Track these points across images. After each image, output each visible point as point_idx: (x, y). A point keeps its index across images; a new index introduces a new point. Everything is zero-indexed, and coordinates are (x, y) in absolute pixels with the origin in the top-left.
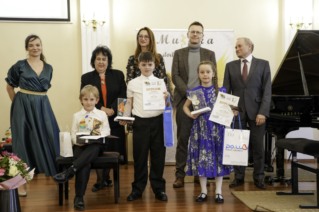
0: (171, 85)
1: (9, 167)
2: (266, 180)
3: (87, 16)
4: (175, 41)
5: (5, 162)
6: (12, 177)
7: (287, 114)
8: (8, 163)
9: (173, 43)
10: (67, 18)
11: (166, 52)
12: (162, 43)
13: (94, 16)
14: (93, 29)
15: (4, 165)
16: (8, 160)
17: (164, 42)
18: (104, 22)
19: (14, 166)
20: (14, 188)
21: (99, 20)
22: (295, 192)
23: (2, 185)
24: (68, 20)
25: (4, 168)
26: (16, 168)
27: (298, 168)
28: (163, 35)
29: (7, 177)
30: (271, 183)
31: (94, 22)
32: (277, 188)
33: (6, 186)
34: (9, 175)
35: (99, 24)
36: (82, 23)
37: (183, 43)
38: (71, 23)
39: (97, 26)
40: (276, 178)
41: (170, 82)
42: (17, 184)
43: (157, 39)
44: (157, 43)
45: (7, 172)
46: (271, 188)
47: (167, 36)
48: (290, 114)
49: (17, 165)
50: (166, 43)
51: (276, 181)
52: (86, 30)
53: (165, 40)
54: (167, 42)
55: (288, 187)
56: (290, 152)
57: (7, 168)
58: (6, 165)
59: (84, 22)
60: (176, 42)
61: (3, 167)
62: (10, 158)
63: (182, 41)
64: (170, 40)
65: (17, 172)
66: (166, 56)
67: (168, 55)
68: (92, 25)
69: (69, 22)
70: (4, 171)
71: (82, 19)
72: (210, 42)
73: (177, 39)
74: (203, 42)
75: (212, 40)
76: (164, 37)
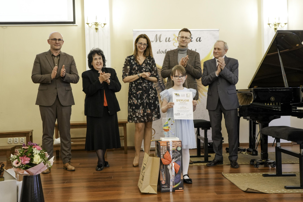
4: (167, 40)
9: (166, 41)
10: (73, 21)
11: (160, 50)
12: (156, 41)
17: (158, 41)
28: (157, 35)
37: (175, 41)
43: (152, 38)
47: (161, 35)
50: (160, 41)
53: (159, 39)
54: (161, 41)
60: (169, 41)
63: (174, 39)
64: (163, 39)
66: (160, 53)
67: (162, 52)
72: (198, 40)
73: (169, 38)
74: (192, 40)
75: (200, 38)
76: (158, 37)
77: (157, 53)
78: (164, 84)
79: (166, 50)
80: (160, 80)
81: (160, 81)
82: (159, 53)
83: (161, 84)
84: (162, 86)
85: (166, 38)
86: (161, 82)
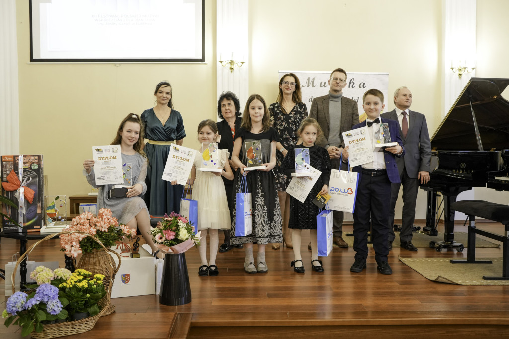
1: (179, 230)
2: (432, 245)
3: (224, 55)
4: (322, 85)
5: (175, 224)
6: (182, 241)
7: (459, 172)
8: (178, 226)
9: (321, 86)
10: (201, 58)
12: (308, 86)
13: (232, 55)
14: (230, 70)
15: (174, 228)
16: (178, 222)
17: (311, 86)
18: (242, 63)
19: (184, 228)
20: (182, 252)
21: (237, 60)
22: (471, 259)
23: (172, 249)
24: (203, 60)
25: (174, 231)
26: (186, 230)
27: (476, 234)
28: (309, 78)
29: (177, 240)
30: (439, 248)
31: (232, 62)
32: (446, 255)
33: (177, 250)
34: (180, 238)
35: (237, 65)
36: (219, 64)
38: (206, 64)
39: (235, 66)
40: (444, 243)
42: (186, 248)
43: (302, 82)
44: (303, 86)
45: (177, 235)
46: (439, 254)
47: (314, 78)
48: (463, 172)
49: (186, 228)
50: (313, 86)
51: (445, 247)
52: (223, 71)
53: (311, 84)
55: (457, 254)
56: (467, 215)
57: (177, 230)
58: (176, 227)
59: (221, 62)
61: (173, 229)
62: (180, 220)
64: (317, 83)
65: (187, 235)
68: (229, 66)
69: (204, 62)
70: (174, 234)
71: (218, 60)
72: (362, 85)
73: (325, 83)
74: (354, 86)
75: (364, 84)
76: (310, 80)
85: (321, 83)
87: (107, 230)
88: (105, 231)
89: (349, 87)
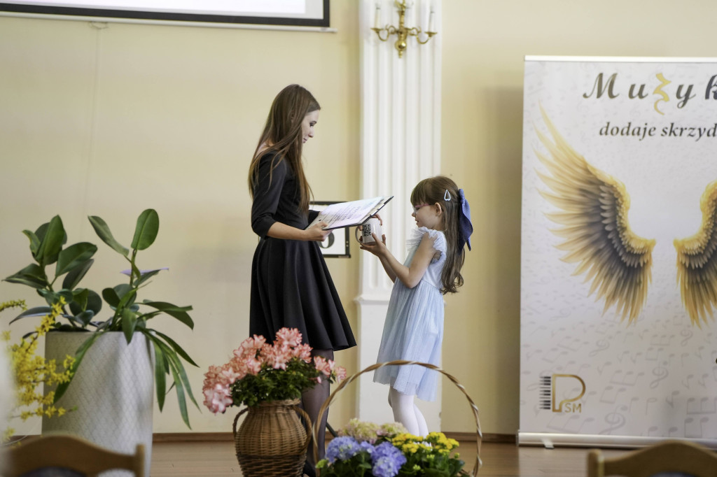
0: (620, 218)
4: (636, 92)
9: (631, 96)
10: (319, 15)
11: (608, 123)
12: (599, 95)
14: (395, 52)
17: (606, 94)
21: (419, 28)
24: (325, 22)
28: (601, 75)
35: (414, 38)
36: (369, 37)
37: (661, 97)
38: (332, 33)
39: (410, 43)
41: (618, 208)
43: (585, 84)
44: (585, 96)
47: (614, 76)
50: (611, 96)
53: (607, 89)
54: (615, 93)
59: (378, 31)
60: (640, 95)
63: (658, 90)
64: (621, 88)
66: (610, 135)
67: (615, 131)
69: (327, 29)
71: (368, 26)
73: (642, 87)
76: (605, 80)
77: (601, 133)
78: (618, 233)
79: (630, 124)
80: (605, 222)
81: (605, 225)
82: (606, 133)
83: (608, 232)
84: (611, 240)
85: (633, 87)
86: (608, 228)
87: (284, 366)
88: (280, 369)
89: (707, 97)
